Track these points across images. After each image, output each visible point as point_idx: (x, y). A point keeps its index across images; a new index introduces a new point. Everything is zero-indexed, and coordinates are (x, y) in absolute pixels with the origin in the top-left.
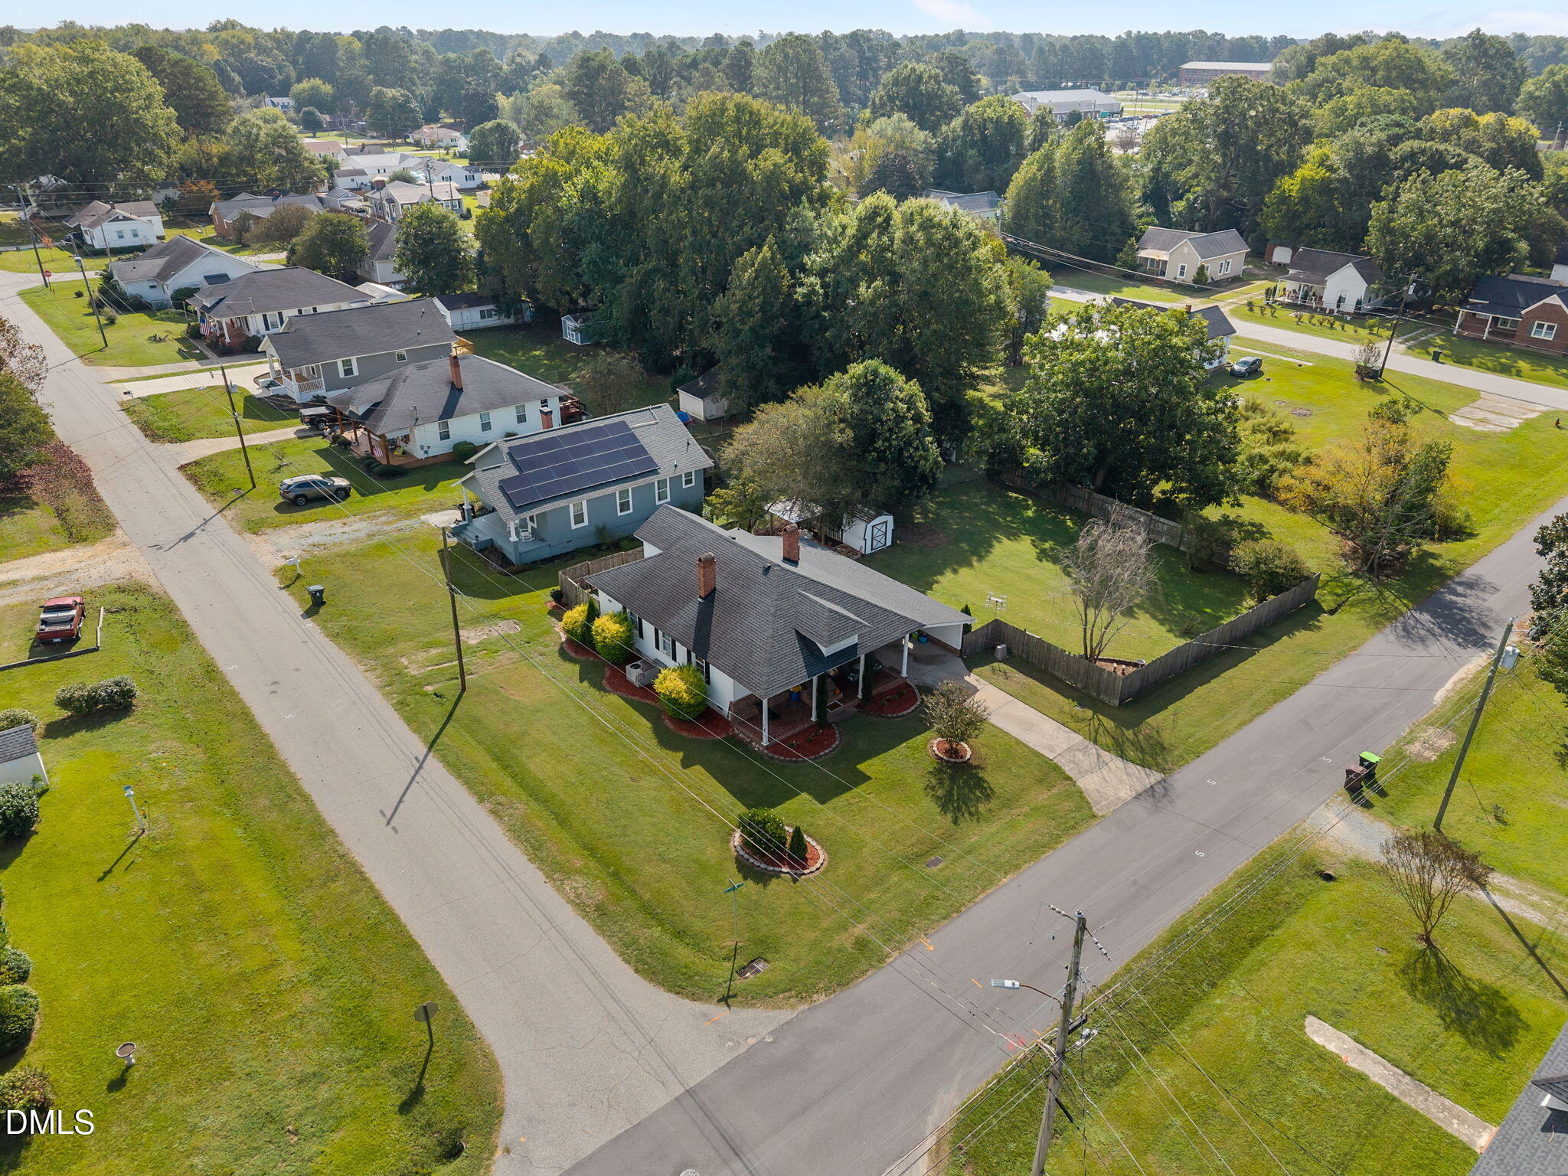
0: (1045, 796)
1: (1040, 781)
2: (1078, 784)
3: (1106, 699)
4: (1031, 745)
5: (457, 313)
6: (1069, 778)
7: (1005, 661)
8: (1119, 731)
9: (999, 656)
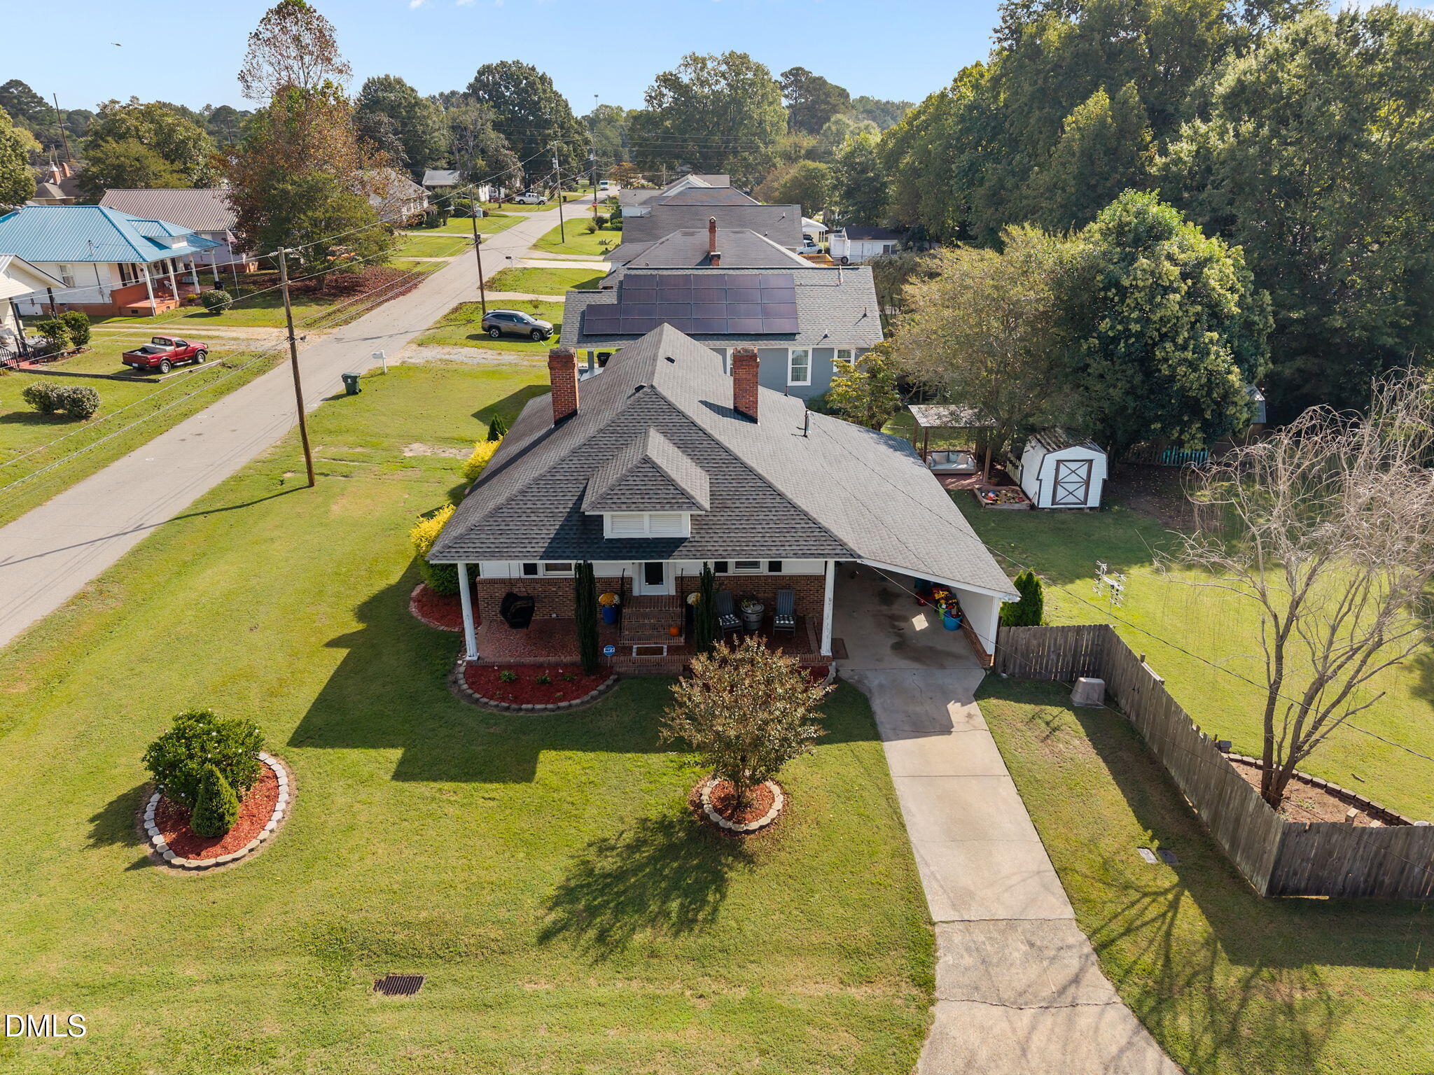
0: (821, 990)
1: (847, 952)
2: (938, 1011)
3: (1244, 867)
4: (923, 872)
5: (858, 244)
6: (927, 984)
7: (1083, 713)
8: (1202, 957)
9: (1077, 698)
